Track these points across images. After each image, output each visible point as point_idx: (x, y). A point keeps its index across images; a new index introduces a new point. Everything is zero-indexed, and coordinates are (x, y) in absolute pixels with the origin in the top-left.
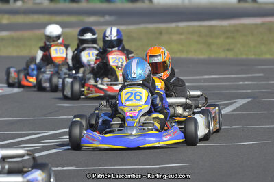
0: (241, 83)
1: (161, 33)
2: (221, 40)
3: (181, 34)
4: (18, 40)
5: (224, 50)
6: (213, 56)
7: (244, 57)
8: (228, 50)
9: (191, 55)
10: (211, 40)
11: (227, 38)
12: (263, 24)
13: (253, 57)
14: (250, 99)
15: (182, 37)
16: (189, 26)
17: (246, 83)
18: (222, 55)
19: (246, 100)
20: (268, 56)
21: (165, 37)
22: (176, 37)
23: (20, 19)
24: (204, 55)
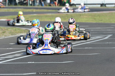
0: (108, 30)
1: (80, 15)
2: (98, 18)
3: (86, 15)
4: (39, 16)
5: (100, 20)
6: (97, 22)
7: (107, 22)
8: (101, 20)
9: (91, 22)
10: (95, 18)
11: (100, 17)
12: (109, 13)
13: (109, 23)
14: (112, 35)
15: (87, 16)
16: (88, 13)
17: (109, 30)
18: (100, 22)
19: (111, 35)
20: (113, 22)
21: (82, 16)
22: (85, 16)
23: (38, 10)
24: (95, 22)
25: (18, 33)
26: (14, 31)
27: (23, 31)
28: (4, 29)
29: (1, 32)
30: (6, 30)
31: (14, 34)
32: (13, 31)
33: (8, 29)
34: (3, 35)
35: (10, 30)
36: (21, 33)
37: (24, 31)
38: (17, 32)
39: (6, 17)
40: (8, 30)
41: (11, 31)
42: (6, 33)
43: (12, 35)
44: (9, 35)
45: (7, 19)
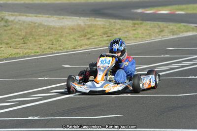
25: (182, 32)
26: (177, 28)
27: (191, 30)
28: (162, 26)
29: (157, 30)
30: (165, 28)
31: (176, 34)
32: (175, 29)
33: (169, 25)
34: (159, 35)
35: (171, 27)
36: (187, 32)
37: (193, 28)
38: (182, 30)
39: (170, 7)
40: (167, 27)
41: (172, 29)
42: (164, 32)
43: (173, 35)
44: (169, 35)
45: (170, 10)
